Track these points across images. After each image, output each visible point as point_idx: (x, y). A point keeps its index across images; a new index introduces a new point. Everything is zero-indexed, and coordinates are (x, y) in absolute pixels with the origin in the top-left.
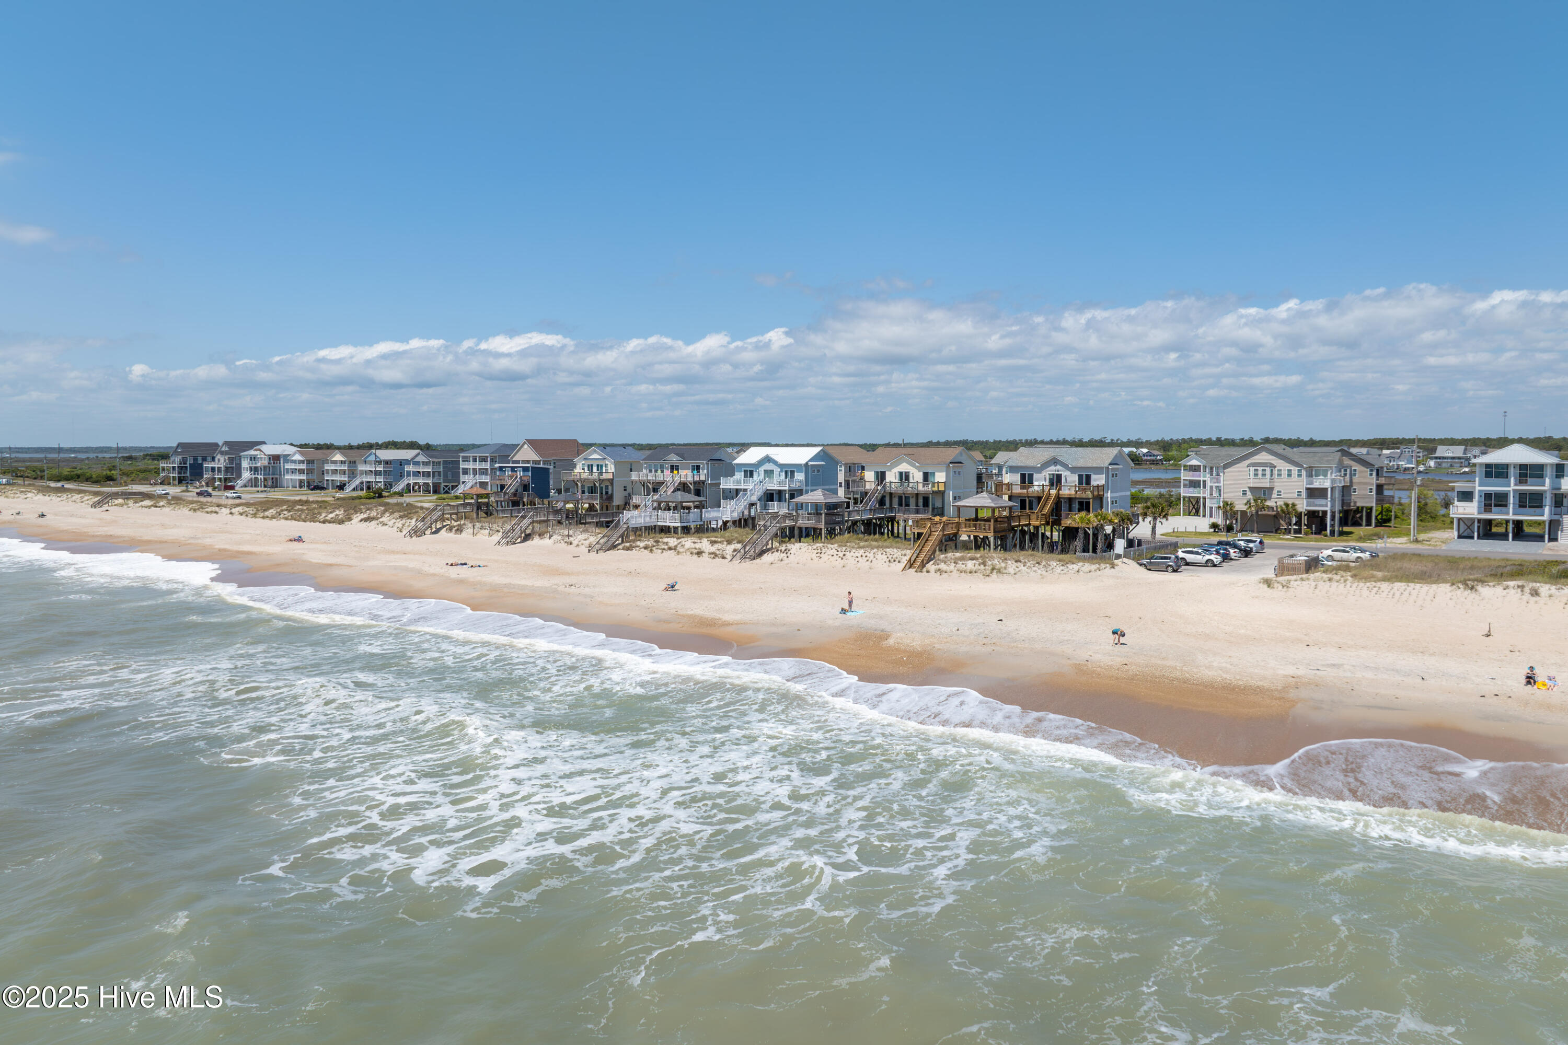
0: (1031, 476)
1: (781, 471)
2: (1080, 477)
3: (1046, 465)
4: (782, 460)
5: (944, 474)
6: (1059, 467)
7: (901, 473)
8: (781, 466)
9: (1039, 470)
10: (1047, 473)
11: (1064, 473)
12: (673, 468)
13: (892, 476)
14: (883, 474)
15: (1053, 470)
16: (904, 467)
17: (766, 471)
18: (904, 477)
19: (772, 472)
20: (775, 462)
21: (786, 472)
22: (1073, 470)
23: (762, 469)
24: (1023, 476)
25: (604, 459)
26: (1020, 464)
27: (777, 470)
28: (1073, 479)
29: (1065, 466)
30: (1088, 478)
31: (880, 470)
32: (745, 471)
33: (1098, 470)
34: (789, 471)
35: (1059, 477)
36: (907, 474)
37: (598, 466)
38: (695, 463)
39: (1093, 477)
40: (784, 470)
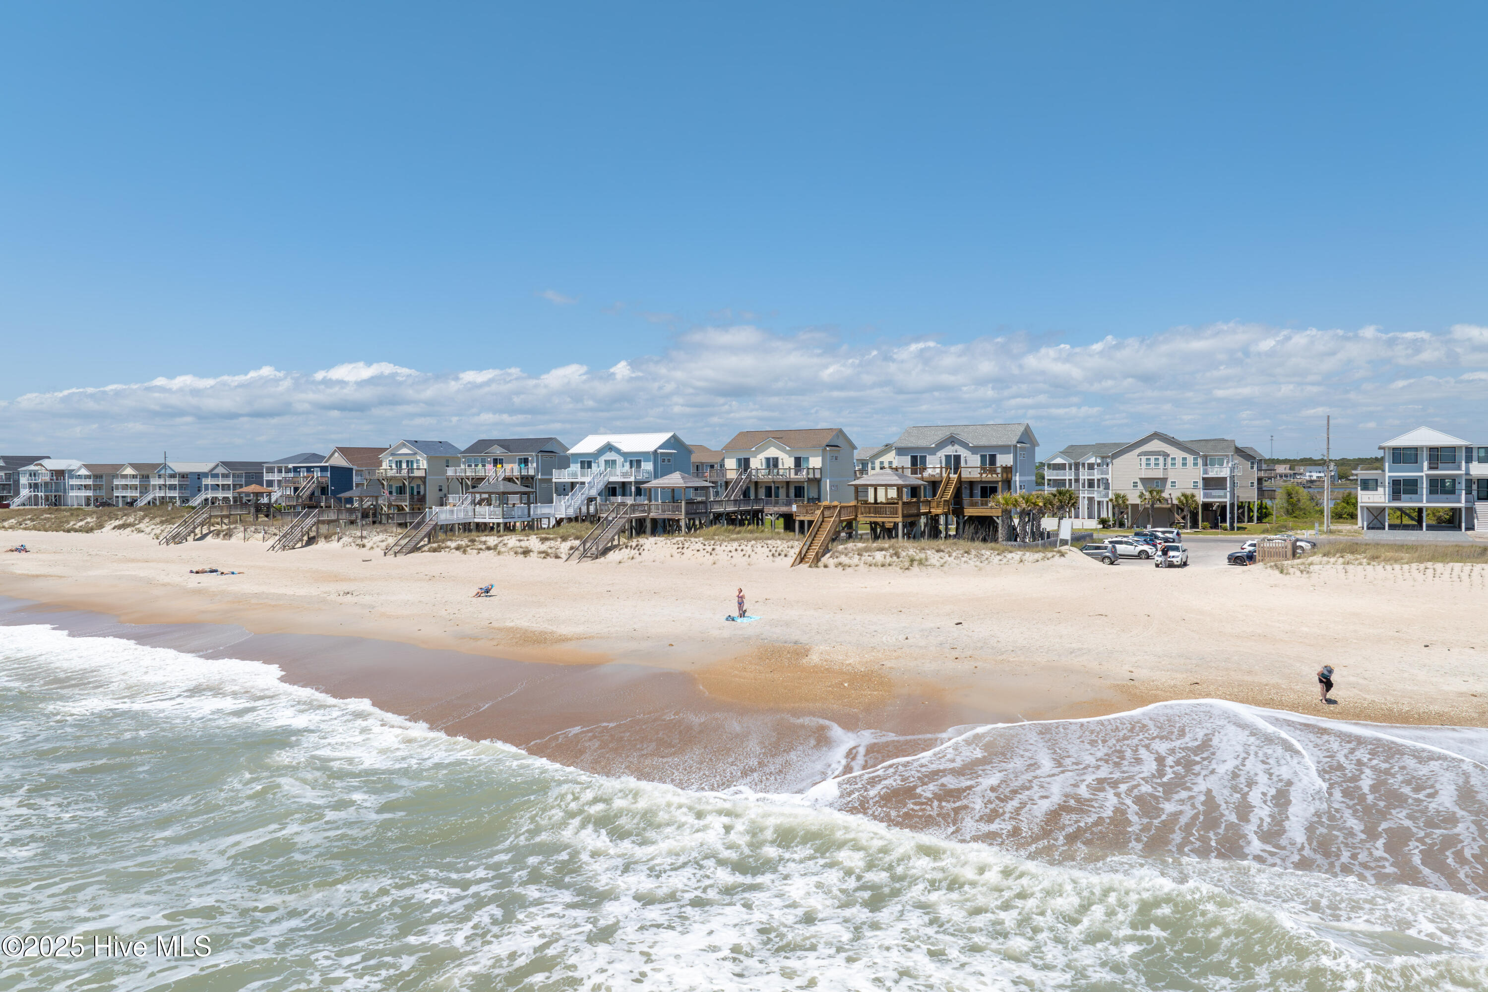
0: (923, 458)
1: (625, 461)
2: (983, 457)
3: (941, 445)
4: (625, 448)
5: (820, 459)
6: (957, 447)
7: (768, 460)
8: (625, 455)
9: (933, 451)
10: (942, 454)
11: (963, 453)
12: (496, 462)
13: (757, 462)
14: (747, 461)
15: (950, 450)
16: (772, 452)
17: (607, 462)
18: (773, 463)
19: (614, 462)
20: (618, 451)
21: (631, 462)
22: (974, 450)
23: (602, 460)
24: (914, 459)
25: (415, 454)
26: (910, 445)
27: (620, 460)
28: (974, 460)
29: (965, 445)
30: (993, 458)
31: (742, 456)
32: (582, 463)
33: (1005, 449)
34: (635, 460)
35: (957, 458)
36: (776, 460)
37: (408, 462)
38: (523, 455)
39: (998, 457)
40: (629, 459)
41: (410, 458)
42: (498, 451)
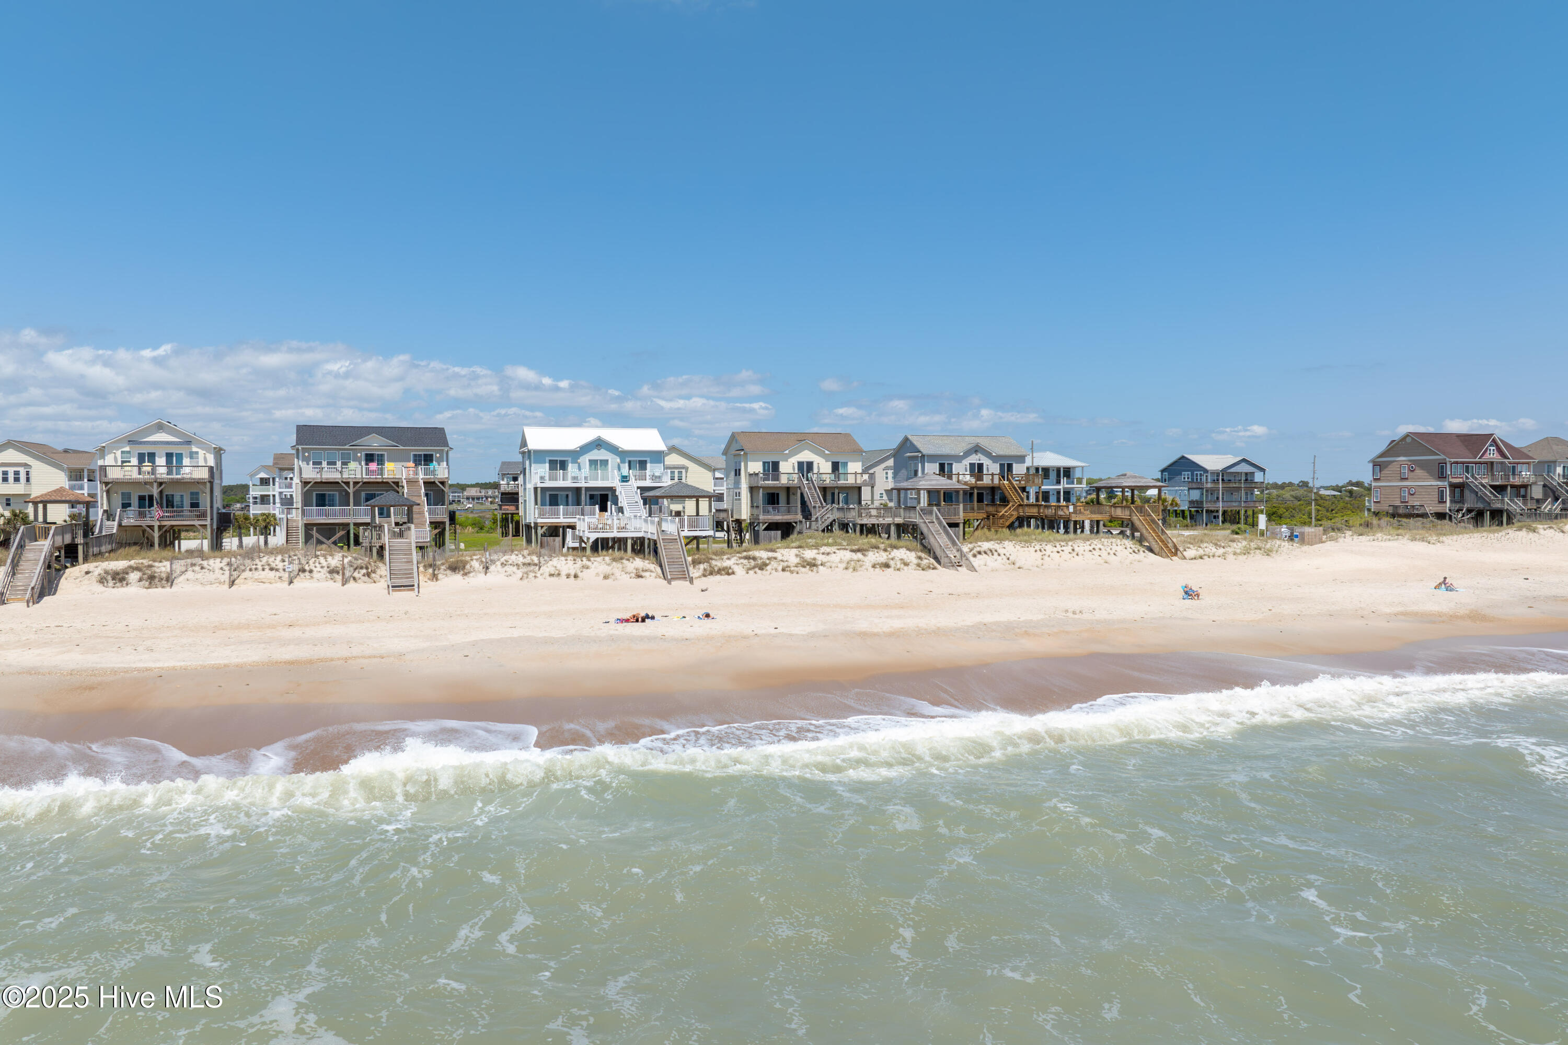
0: (950, 465)
1: (623, 461)
2: (1002, 466)
3: (967, 454)
4: (624, 445)
5: (860, 464)
6: (980, 455)
7: (801, 464)
8: (622, 454)
9: (959, 459)
10: (967, 462)
11: (986, 461)
13: (788, 467)
14: (776, 465)
15: (975, 459)
16: (806, 456)
17: (593, 463)
18: (806, 468)
19: (605, 463)
20: (612, 449)
21: (632, 463)
22: (994, 459)
23: (585, 460)
24: (942, 467)
25: (188, 442)
26: (939, 453)
27: (613, 460)
28: (995, 468)
29: (988, 454)
30: (1010, 467)
31: (771, 459)
32: (551, 462)
33: (1019, 458)
34: (638, 460)
35: (980, 466)
36: (810, 465)
37: (169, 456)
38: (422, 450)
39: (1014, 465)
40: (627, 460)
41: (174, 450)
42: (375, 443)
